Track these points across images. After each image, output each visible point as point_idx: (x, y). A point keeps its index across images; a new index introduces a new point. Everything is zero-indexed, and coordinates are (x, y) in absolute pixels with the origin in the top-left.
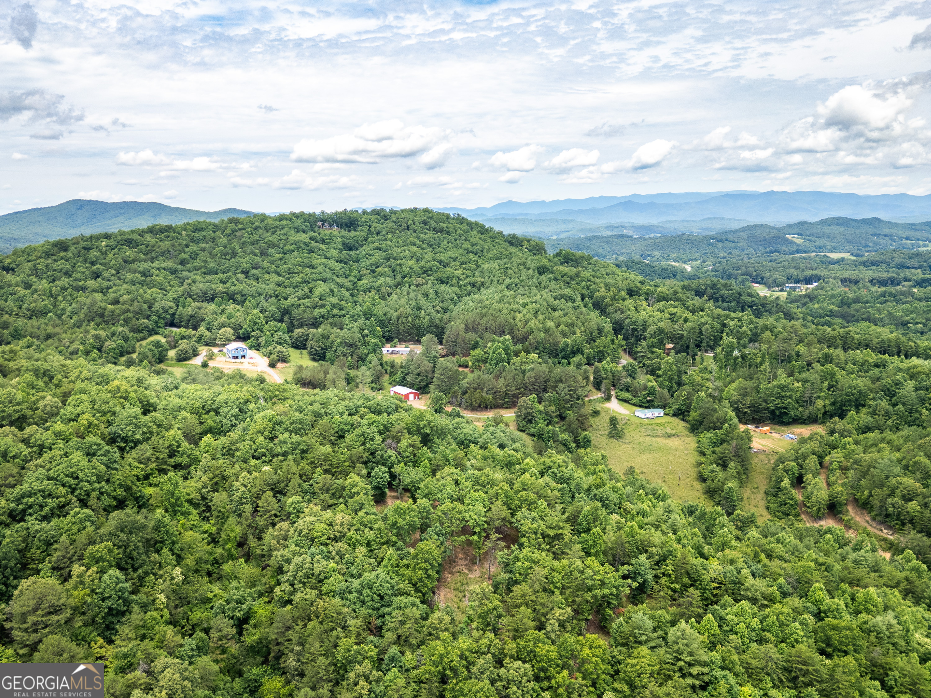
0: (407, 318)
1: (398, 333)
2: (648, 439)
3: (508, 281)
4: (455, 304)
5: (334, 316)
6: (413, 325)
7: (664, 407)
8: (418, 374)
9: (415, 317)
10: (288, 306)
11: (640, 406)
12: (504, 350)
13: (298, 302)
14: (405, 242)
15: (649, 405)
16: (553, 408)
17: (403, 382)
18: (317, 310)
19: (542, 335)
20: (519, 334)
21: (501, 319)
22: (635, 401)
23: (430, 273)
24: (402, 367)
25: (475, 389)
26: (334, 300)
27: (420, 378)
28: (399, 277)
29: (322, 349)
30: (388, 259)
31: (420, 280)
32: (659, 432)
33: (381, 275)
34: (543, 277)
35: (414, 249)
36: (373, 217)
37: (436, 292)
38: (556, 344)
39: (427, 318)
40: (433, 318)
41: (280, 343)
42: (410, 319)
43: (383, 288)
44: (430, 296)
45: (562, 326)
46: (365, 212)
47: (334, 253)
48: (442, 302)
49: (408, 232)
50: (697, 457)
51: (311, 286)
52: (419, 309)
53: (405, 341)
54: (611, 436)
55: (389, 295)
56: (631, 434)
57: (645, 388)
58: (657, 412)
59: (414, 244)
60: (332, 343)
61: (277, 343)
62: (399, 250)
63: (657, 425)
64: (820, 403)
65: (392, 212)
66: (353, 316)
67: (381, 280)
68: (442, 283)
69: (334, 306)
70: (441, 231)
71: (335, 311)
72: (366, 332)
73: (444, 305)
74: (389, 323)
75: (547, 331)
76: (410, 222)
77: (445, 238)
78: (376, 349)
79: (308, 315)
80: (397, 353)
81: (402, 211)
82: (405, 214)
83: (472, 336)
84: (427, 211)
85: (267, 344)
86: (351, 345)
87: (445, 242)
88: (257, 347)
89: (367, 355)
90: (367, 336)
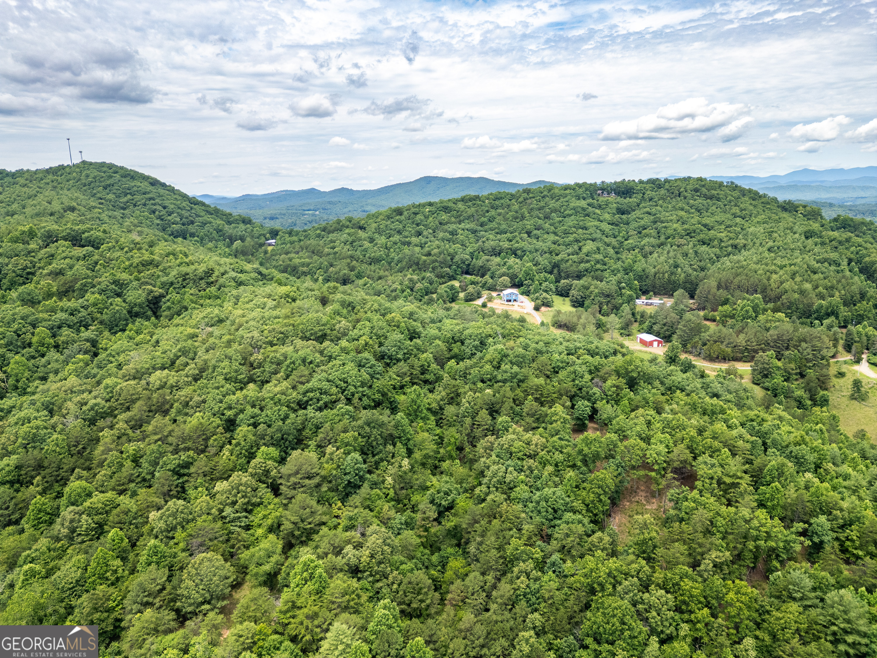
0: (664, 274)
1: (654, 287)
3: (771, 244)
4: (713, 263)
5: (597, 270)
6: (669, 280)
8: (664, 325)
9: (672, 273)
10: (558, 261)
12: (753, 307)
13: (567, 258)
14: (674, 207)
16: (793, 365)
17: (649, 331)
18: (582, 265)
19: (796, 296)
20: (772, 294)
21: (754, 279)
23: (693, 235)
24: (651, 317)
25: (716, 342)
26: (599, 257)
27: (666, 328)
28: (662, 238)
29: (582, 297)
30: (655, 222)
31: (683, 241)
33: (647, 236)
34: (810, 241)
35: (682, 213)
36: (648, 186)
37: (696, 252)
38: (810, 305)
39: (683, 275)
40: (689, 275)
41: (546, 291)
42: (666, 275)
43: (646, 247)
44: (689, 255)
45: (820, 289)
46: (641, 182)
47: (607, 216)
48: (701, 261)
49: (679, 199)
51: (580, 244)
52: (676, 266)
53: (660, 294)
54: (854, 398)
55: (651, 253)
59: (682, 209)
60: (591, 293)
61: (543, 291)
62: (667, 214)
65: (667, 181)
66: (613, 271)
67: (646, 240)
68: (704, 243)
69: (598, 262)
70: (711, 198)
71: (598, 266)
72: (623, 284)
73: (702, 264)
74: (647, 277)
75: (802, 292)
76: (682, 190)
77: (714, 204)
78: (630, 300)
79: (574, 268)
80: (651, 304)
81: (676, 180)
82: (679, 183)
83: (723, 294)
84: (700, 179)
85: (536, 291)
86: (608, 296)
87: (714, 208)
88: (527, 293)
89: (621, 305)
90: (624, 288)
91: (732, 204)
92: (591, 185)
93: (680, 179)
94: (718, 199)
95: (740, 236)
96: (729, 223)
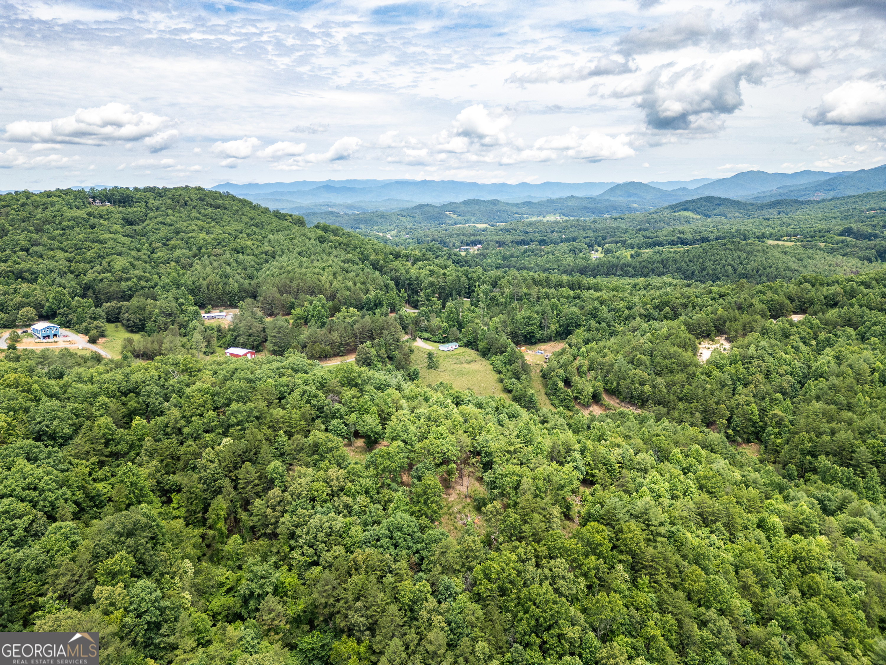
0: (217, 285)
1: (210, 299)
2: (457, 366)
3: (298, 250)
4: (258, 270)
5: (143, 288)
6: (224, 291)
7: (456, 341)
8: (250, 335)
9: (225, 284)
10: (90, 281)
11: (439, 342)
12: (322, 306)
13: (100, 277)
14: (188, 216)
15: (445, 340)
16: (383, 351)
17: (234, 343)
18: (123, 283)
19: (348, 293)
20: (328, 293)
21: (309, 282)
22: (434, 338)
23: (224, 244)
24: (230, 330)
25: (314, 343)
26: (139, 273)
27: (252, 338)
28: (194, 249)
29: (140, 320)
30: (177, 233)
31: (218, 251)
32: (462, 360)
33: (175, 247)
34: (325, 245)
35: (200, 223)
36: (148, 194)
37: (236, 261)
38: (360, 299)
39: (236, 285)
40: (241, 285)
41: (95, 319)
42: (220, 286)
43: (182, 259)
44: (233, 265)
45: (359, 284)
46: (136, 189)
47: (118, 228)
48: (245, 269)
49: (188, 208)
50: (496, 376)
51: (108, 260)
52: (227, 276)
53: (217, 306)
54: (430, 367)
55: (191, 265)
56: (443, 364)
57: (440, 328)
58: (453, 346)
59: (198, 219)
60: (150, 313)
61: (91, 318)
62: (185, 224)
63: (458, 354)
64: (553, 327)
65: (165, 189)
66: (164, 287)
67: (177, 253)
68: (238, 252)
69: (140, 279)
70: (218, 207)
71: (143, 283)
72: (182, 300)
73: (249, 271)
74: (199, 290)
75: (349, 289)
76: (187, 199)
77: (224, 214)
78: (196, 316)
79: (115, 288)
80: (213, 318)
81: (176, 189)
82: (180, 192)
83: (288, 298)
84: (199, 189)
85: (80, 321)
86: (170, 315)
87: (226, 217)
88: (67, 324)
89: (188, 323)
90: (183, 304)
91: (240, 213)
92: (79, 192)
93: (179, 188)
94: (226, 208)
95: (266, 244)
96: (248, 231)
